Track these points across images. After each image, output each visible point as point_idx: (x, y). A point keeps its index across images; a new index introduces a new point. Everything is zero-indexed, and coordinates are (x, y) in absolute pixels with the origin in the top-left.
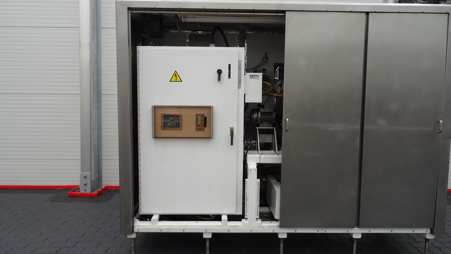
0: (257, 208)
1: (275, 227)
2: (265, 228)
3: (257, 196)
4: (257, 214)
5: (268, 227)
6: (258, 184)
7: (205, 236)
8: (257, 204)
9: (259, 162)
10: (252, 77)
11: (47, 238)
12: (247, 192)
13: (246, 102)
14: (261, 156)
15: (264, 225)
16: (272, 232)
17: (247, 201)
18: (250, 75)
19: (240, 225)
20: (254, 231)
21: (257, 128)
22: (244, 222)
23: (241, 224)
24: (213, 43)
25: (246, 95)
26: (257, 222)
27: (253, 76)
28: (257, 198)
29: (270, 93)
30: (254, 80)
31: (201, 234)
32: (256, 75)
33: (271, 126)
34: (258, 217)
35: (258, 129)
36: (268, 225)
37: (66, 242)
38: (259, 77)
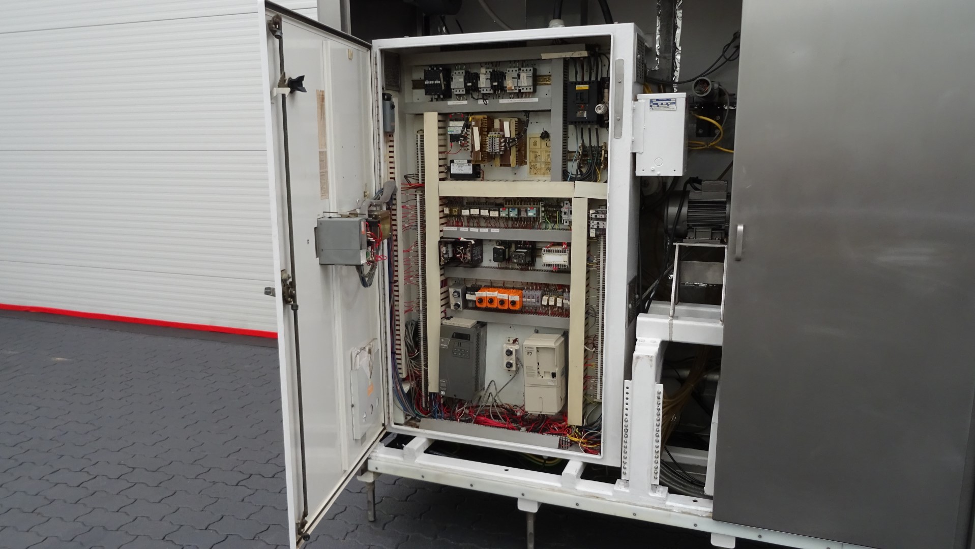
0: (654, 459)
1: (702, 516)
2: (672, 513)
3: (655, 428)
4: (653, 475)
5: (683, 513)
6: (659, 398)
7: (521, 506)
8: (655, 449)
9: (667, 338)
10: (657, 104)
11: (239, 448)
12: (626, 415)
13: (639, 173)
14: (675, 322)
15: (671, 506)
16: (691, 527)
17: (628, 436)
18: (651, 101)
19: (608, 496)
20: (641, 517)
21: (677, 244)
22: (618, 489)
23: (610, 494)
24: (560, 18)
25: (637, 155)
26: (651, 494)
27: (659, 103)
28: (655, 433)
29: (721, 148)
30: (661, 114)
31: (514, 501)
32: (668, 100)
33: (717, 239)
34: (657, 482)
35: (680, 246)
36: (682, 508)
37: (267, 462)
38: (675, 103)
